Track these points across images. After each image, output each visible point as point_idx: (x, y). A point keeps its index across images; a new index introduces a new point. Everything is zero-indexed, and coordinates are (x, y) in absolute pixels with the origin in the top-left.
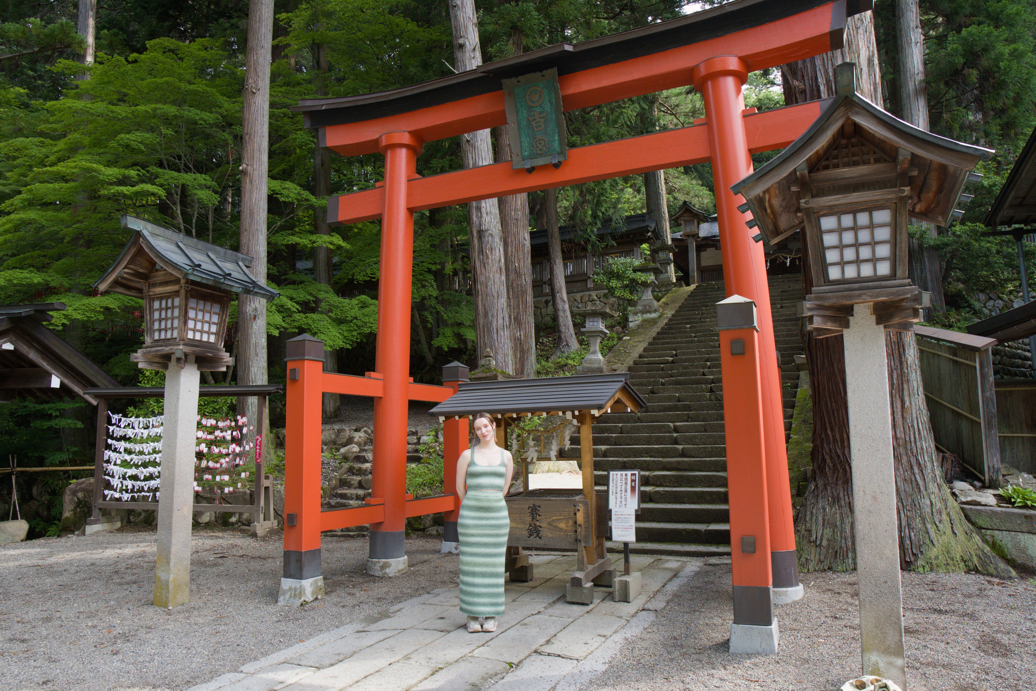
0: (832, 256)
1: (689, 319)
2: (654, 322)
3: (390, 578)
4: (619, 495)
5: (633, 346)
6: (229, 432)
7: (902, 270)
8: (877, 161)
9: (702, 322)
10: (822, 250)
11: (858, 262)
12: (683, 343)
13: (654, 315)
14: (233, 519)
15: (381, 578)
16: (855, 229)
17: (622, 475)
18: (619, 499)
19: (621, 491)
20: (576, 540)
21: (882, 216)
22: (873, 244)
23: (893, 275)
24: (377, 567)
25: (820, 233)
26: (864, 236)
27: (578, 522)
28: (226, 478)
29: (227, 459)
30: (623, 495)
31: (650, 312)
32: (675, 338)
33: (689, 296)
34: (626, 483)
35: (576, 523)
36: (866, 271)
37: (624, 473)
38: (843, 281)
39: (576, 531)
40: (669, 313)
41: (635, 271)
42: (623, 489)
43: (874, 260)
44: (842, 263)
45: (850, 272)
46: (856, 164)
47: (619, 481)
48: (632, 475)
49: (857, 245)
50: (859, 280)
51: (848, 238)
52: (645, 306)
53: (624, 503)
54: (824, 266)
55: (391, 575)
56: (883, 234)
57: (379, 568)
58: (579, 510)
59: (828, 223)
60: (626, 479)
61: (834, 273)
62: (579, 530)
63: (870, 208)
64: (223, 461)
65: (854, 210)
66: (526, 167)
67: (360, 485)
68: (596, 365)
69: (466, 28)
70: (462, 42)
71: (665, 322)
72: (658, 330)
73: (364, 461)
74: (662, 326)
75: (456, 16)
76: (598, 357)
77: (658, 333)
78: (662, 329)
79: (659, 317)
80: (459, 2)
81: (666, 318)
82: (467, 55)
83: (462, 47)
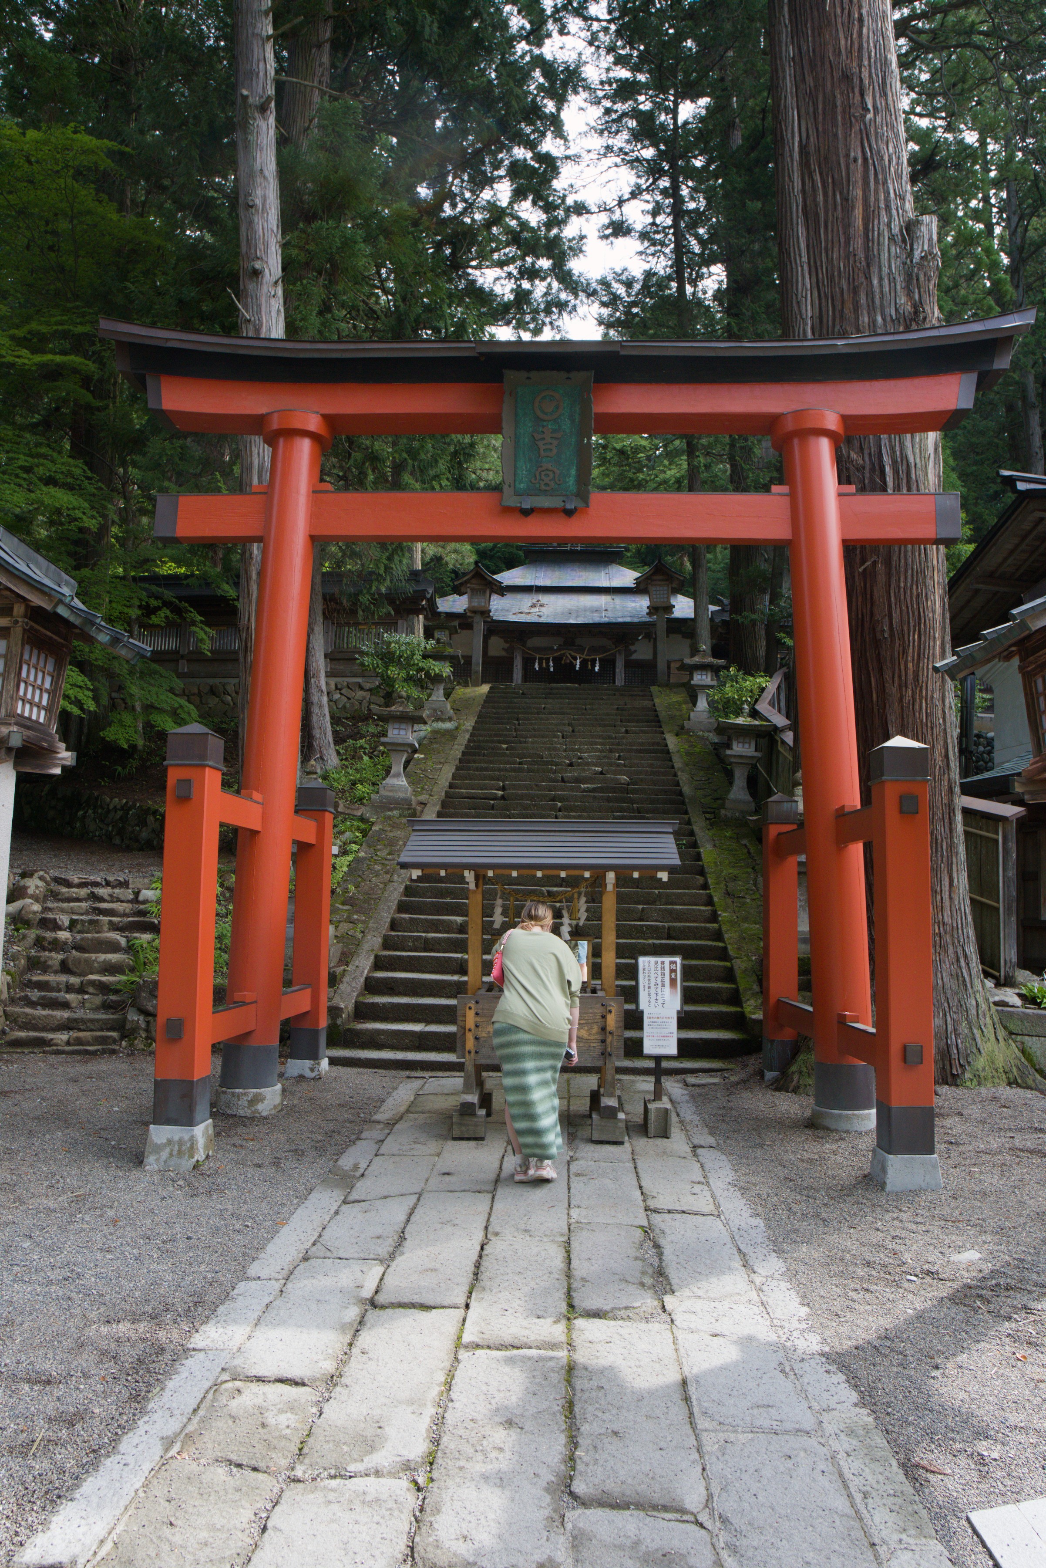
1: (500, 736)
2: (451, 735)
3: (266, 1118)
4: (653, 991)
5: (436, 770)
9: (521, 742)
12: (506, 770)
13: (448, 725)
15: (253, 1118)
17: (656, 962)
18: (653, 996)
19: (656, 984)
20: (603, 1054)
24: (244, 1102)
27: (609, 1029)
30: (659, 990)
31: (443, 720)
32: (491, 762)
33: (485, 702)
34: (663, 974)
35: (604, 1029)
37: (659, 959)
39: (603, 1041)
40: (469, 724)
41: (425, 657)
42: (659, 982)
47: (653, 972)
48: (671, 963)
52: (435, 710)
53: (660, 1001)
55: (264, 1114)
57: (246, 1104)
58: (610, 1012)
60: (663, 968)
62: (609, 1039)
66: (524, 506)
67: (65, 967)
68: (401, 795)
69: (266, 246)
70: (258, 265)
71: (467, 736)
72: (462, 748)
73: (57, 927)
74: (465, 742)
75: (251, 223)
76: (403, 782)
77: (464, 753)
78: (467, 747)
79: (457, 728)
80: (258, 202)
81: (467, 731)
82: (265, 289)
83: (256, 274)
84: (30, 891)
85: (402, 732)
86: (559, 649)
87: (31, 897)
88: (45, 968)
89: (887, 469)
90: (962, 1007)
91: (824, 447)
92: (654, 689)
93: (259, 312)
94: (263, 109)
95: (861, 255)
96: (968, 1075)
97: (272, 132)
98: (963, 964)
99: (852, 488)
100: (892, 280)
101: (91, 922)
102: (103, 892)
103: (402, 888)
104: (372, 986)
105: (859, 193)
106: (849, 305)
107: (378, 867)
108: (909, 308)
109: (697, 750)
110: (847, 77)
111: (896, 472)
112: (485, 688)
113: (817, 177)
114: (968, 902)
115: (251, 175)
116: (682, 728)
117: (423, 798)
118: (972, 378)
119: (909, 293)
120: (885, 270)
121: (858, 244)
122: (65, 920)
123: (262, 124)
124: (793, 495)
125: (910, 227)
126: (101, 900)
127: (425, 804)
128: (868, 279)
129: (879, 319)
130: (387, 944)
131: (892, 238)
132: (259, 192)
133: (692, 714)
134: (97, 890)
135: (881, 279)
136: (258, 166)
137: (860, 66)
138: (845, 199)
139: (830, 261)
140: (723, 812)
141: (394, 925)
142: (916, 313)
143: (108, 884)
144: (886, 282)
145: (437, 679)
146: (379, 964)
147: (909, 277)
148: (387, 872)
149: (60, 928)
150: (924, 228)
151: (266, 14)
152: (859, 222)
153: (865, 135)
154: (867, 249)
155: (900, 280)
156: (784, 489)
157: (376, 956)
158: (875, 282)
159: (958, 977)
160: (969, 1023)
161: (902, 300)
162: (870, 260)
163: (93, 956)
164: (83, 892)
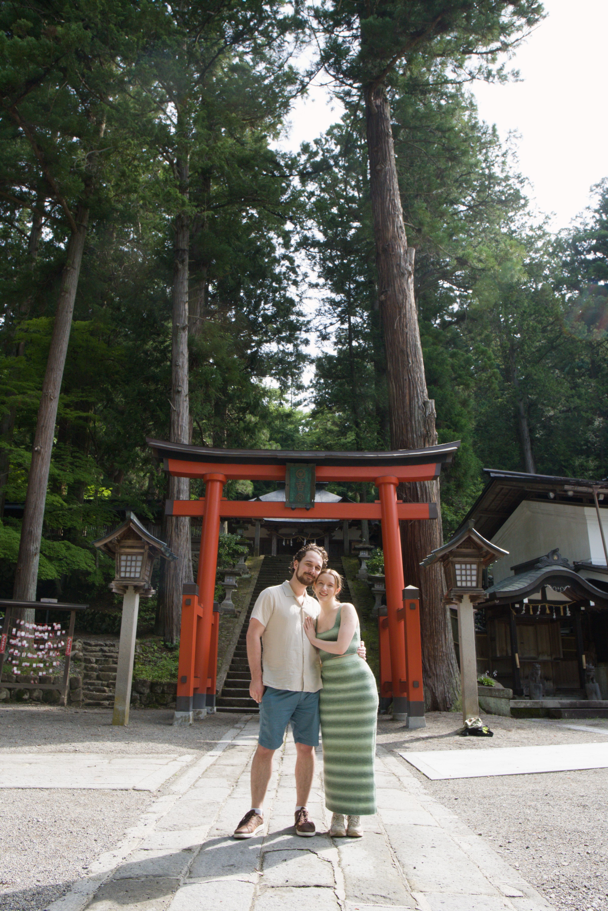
0: (458, 578)
5: (243, 597)
6: (47, 634)
7: (480, 585)
8: (474, 548)
10: (455, 575)
11: (466, 581)
14: (26, 697)
16: (466, 569)
21: (474, 566)
22: (471, 575)
23: (477, 586)
25: (455, 570)
26: (468, 572)
28: (42, 665)
29: (43, 652)
31: (244, 574)
33: (262, 564)
36: (469, 584)
38: (461, 587)
40: (256, 575)
41: (236, 544)
43: (471, 581)
44: (461, 581)
45: (464, 584)
46: (467, 548)
49: (466, 575)
50: (466, 587)
51: (464, 572)
54: (456, 581)
56: (474, 572)
59: (458, 566)
61: (459, 584)
63: (471, 563)
64: (40, 653)
65: (466, 563)
66: (293, 507)
67: (98, 678)
68: (230, 608)
69: (183, 381)
70: (180, 389)
71: (256, 581)
72: (254, 587)
73: (91, 662)
74: (255, 584)
75: (177, 372)
76: (230, 602)
77: (255, 589)
78: (256, 586)
79: (251, 577)
80: (180, 364)
81: (255, 579)
82: (182, 398)
83: (179, 392)
84: (77, 647)
85: (231, 580)
86: (295, 535)
87: (78, 650)
88: (90, 678)
89: (418, 489)
90: (450, 683)
91: (392, 488)
92: (343, 558)
93: (179, 407)
94: (184, 329)
95: (408, 413)
96: (453, 708)
97: (187, 337)
98: (450, 667)
99: (401, 501)
100: (419, 422)
101: (105, 660)
102: (106, 648)
103: (235, 647)
104: (227, 684)
105: (407, 391)
106: (405, 430)
107: (223, 639)
108: (425, 432)
109: (361, 587)
110: (402, 351)
111: (421, 490)
112: (262, 557)
113: (394, 383)
114: (453, 644)
115: (178, 353)
116: (355, 577)
117: (239, 609)
118: (440, 465)
119: (425, 427)
120: (417, 418)
121: (407, 409)
122: (94, 659)
123: (183, 334)
124: (382, 503)
125: (425, 403)
126: (105, 652)
127: (240, 612)
128: (411, 421)
129: (415, 436)
130: (231, 669)
131: (419, 407)
132: (181, 360)
133: (359, 571)
134: (103, 648)
135: (415, 422)
136: (181, 350)
137: (407, 347)
138: (403, 393)
139: (398, 414)
140: (371, 615)
141: (233, 661)
142: (427, 434)
143: (106, 645)
144: (417, 423)
145: (242, 554)
146: (229, 676)
147: (425, 422)
148: (228, 641)
149: (92, 663)
150: (430, 404)
151: (186, 293)
152: (408, 401)
153: (409, 371)
154: (410, 411)
155: (422, 422)
156: (379, 502)
157: (228, 673)
158: (413, 423)
159: (449, 672)
160: (453, 689)
161: (423, 429)
162: (412, 414)
163: (110, 673)
164: (98, 648)
